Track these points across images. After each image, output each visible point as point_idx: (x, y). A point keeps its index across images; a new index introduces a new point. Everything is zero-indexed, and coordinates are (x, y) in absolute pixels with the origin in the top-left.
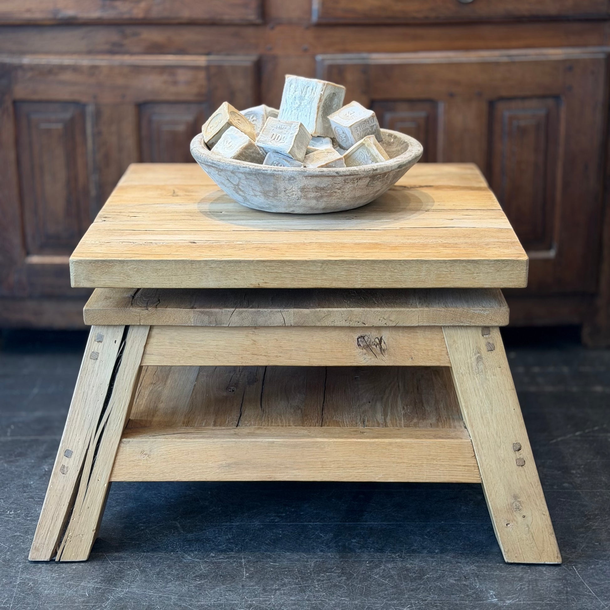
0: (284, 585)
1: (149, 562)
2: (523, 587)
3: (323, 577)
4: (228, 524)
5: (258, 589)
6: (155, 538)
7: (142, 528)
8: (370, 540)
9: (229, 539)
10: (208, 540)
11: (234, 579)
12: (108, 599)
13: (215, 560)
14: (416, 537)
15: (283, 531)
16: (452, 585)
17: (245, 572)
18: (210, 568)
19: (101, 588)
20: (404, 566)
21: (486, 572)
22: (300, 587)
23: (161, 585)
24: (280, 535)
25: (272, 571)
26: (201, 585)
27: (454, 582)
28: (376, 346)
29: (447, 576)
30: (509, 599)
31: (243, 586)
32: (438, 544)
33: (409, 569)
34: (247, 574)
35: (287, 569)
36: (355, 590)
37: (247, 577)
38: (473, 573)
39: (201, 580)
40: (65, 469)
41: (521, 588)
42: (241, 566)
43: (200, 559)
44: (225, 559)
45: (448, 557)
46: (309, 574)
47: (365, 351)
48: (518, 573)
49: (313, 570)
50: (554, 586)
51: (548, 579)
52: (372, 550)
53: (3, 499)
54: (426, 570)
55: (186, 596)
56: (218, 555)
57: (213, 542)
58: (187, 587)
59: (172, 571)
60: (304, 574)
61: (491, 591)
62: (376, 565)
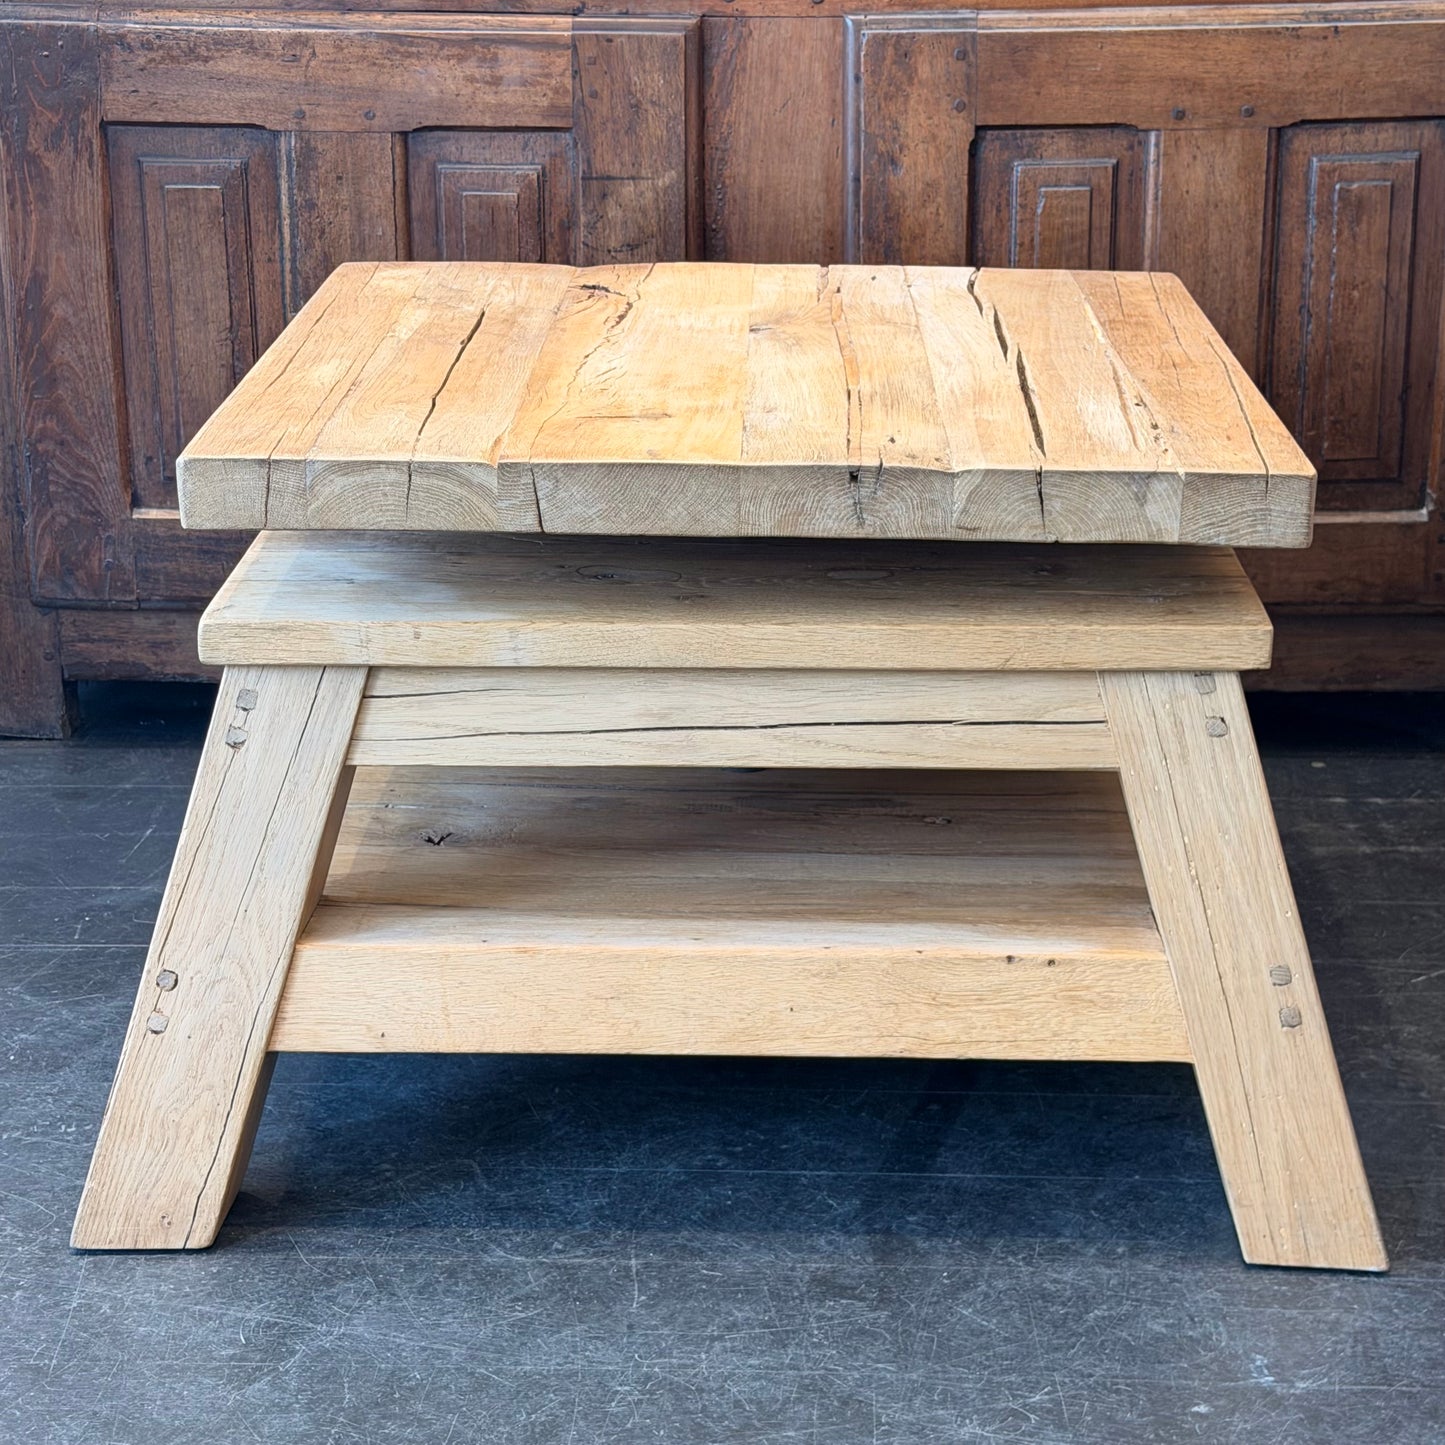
0: (733, 1327)
1: (400, 1261)
2: (1340, 1347)
3: (833, 1308)
4: (600, 1168)
5: (669, 1336)
6: (417, 1200)
7: (388, 1174)
8: (953, 1218)
9: (602, 1207)
10: (549, 1208)
11: (608, 1307)
12: (293, 1353)
13: (562, 1260)
14: (1070, 1215)
15: (735, 1191)
16: (1159, 1338)
17: (636, 1293)
18: (549, 1281)
19: (276, 1324)
20: (1037, 1286)
21: (1246, 1305)
22: (772, 1333)
23: (427, 1318)
24: (729, 1198)
25: (704, 1291)
26: (530, 1321)
27: (1164, 1330)
29: (1146, 1315)
30: (1303, 1379)
31: (630, 1327)
32: (1122, 1231)
33: (1050, 1295)
34: (643, 1298)
35: (742, 1288)
36: (912, 1345)
37: (643, 1306)
38: (1212, 1310)
39: (527, 1308)
41: (1334, 1352)
42: (627, 1276)
43: (527, 1257)
44: (590, 1258)
45: (1150, 1267)
46: (797, 1301)
48: (1327, 1310)
49: (808, 1292)
50: (1420, 1346)
51: (1405, 1328)
52: (958, 1242)
53: (51, 1095)
54: (1094, 1298)
55: (487, 1350)
56: (572, 1247)
57: (561, 1213)
58: (490, 1326)
59: (456, 1284)
60: (786, 1302)
61: (1258, 1357)
62: (967, 1282)
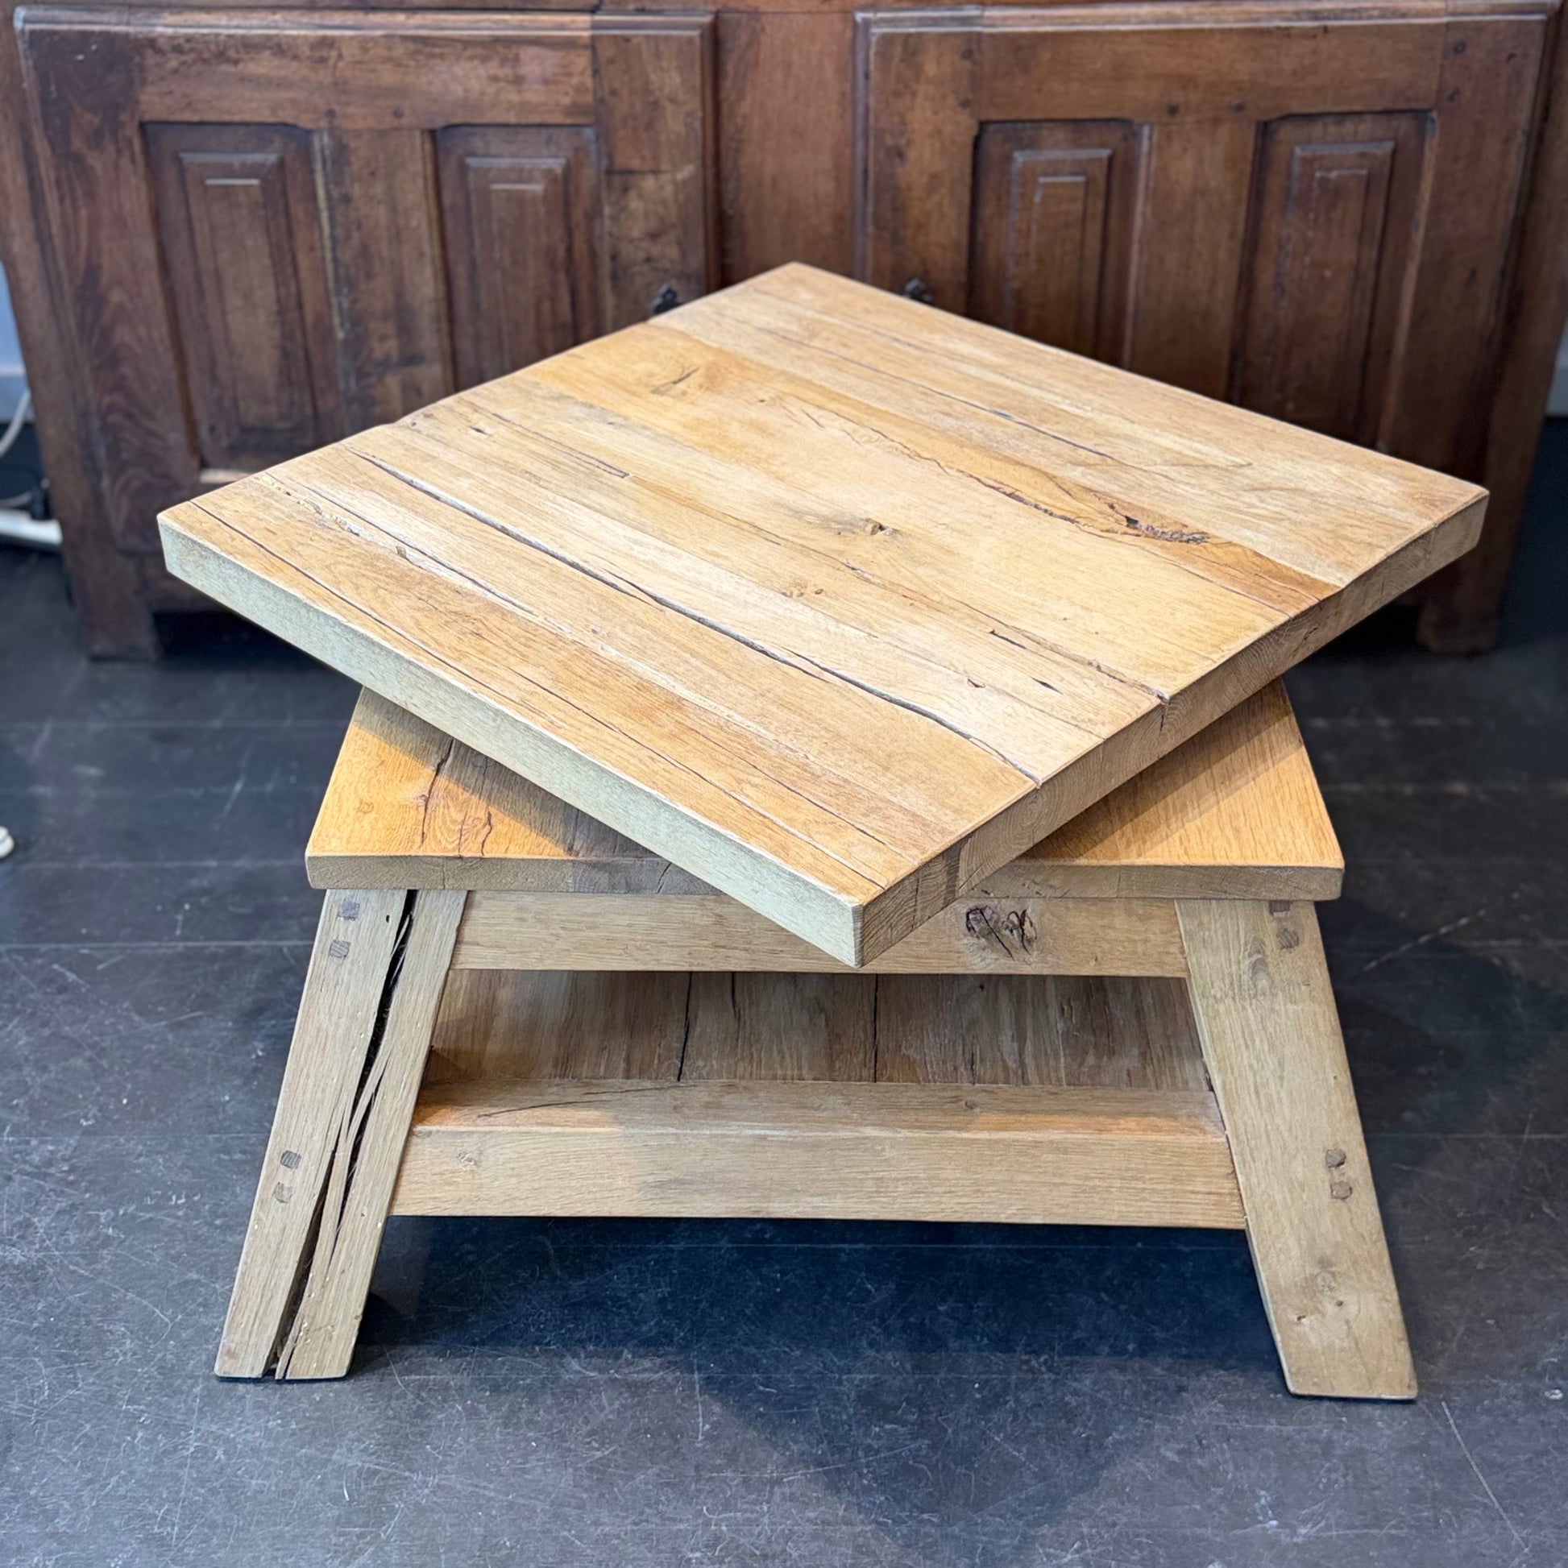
0: (790, 1465)
1: (485, 1381)
3: (878, 1437)
4: (660, 1245)
5: (733, 1479)
6: (498, 1294)
7: (471, 1258)
8: (979, 1307)
9: (665, 1300)
10: (617, 1302)
11: (676, 1441)
12: (392, 1512)
13: (632, 1375)
14: (1083, 1299)
15: (783, 1273)
16: (1172, 1470)
17: (701, 1419)
18: (622, 1405)
19: (376, 1472)
20: (1060, 1400)
21: (1247, 1422)
22: (825, 1473)
23: (513, 1461)
24: (778, 1284)
25: (762, 1415)
28: (1011, 931)
29: (1159, 1438)
30: (1304, 1522)
31: (697, 1468)
32: (1132, 1321)
33: (1072, 1412)
34: (707, 1427)
35: (796, 1410)
36: (952, 1486)
37: (707, 1437)
38: (1217, 1429)
39: (603, 1445)
40: (285, 1192)
41: (1328, 1483)
42: (692, 1398)
43: (600, 1371)
44: (657, 1372)
45: (1158, 1370)
46: (846, 1427)
47: (983, 941)
48: (1319, 1425)
49: (855, 1414)
50: (1404, 1472)
51: (1389, 1448)
52: (986, 1341)
54: (1111, 1414)
55: (569, 1505)
56: (641, 1357)
57: (629, 1310)
58: (571, 1470)
59: (537, 1412)
60: (836, 1428)
61: (1263, 1493)
62: (997, 1396)
